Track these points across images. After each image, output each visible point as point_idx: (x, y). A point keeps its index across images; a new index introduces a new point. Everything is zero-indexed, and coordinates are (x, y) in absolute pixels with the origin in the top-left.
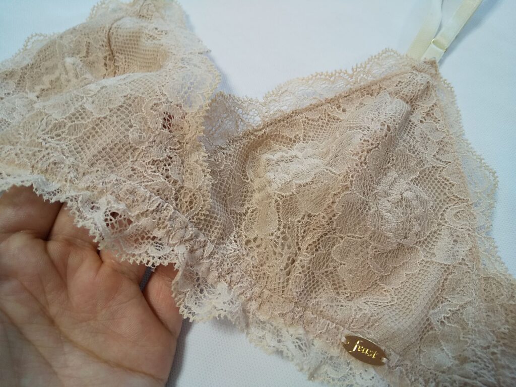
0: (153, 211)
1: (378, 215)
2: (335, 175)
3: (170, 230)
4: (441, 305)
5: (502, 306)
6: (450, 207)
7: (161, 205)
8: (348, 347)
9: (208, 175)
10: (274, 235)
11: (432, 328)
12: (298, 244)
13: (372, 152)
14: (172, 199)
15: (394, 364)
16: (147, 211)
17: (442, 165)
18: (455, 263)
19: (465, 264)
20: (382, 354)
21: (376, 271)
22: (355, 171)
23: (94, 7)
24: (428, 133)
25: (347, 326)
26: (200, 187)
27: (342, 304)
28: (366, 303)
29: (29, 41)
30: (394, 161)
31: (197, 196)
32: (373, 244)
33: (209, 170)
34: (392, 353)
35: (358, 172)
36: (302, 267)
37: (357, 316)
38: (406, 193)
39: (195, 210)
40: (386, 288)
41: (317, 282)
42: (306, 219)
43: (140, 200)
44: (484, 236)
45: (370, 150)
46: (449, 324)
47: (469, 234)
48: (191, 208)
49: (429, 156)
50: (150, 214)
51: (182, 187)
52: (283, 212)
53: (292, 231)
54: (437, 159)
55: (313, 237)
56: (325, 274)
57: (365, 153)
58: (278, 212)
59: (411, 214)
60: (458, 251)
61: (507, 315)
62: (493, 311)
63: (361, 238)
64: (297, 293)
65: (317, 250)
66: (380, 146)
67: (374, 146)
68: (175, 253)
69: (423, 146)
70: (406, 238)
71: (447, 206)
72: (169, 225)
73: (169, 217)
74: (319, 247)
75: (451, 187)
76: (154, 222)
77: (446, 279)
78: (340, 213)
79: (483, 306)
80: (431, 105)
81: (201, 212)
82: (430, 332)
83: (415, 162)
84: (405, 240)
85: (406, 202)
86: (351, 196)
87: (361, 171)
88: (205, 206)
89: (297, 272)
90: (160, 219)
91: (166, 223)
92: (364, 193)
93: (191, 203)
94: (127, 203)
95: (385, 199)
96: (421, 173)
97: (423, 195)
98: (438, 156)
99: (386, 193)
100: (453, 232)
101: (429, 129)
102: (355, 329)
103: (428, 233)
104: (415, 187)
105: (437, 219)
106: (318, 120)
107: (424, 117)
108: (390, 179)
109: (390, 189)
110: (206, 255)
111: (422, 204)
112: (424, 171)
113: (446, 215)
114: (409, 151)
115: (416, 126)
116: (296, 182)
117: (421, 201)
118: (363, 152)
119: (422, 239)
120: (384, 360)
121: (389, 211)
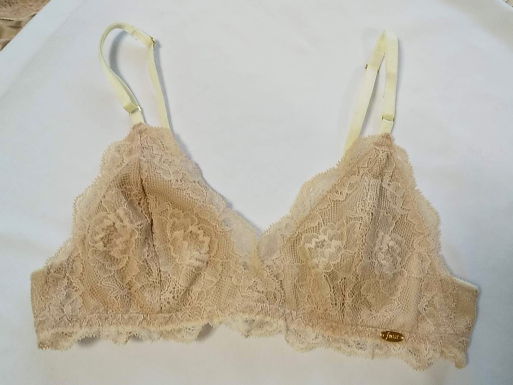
1: (379, 265)
3: (272, 315)
4: (422, 300)
6: (415, 239)
8: (384, 338)
10: (329, 295)
11: (421, 314)
12: (343, 294)
15: (408, 338)
17: (406, 212)
18: (424, 275)
19: (429, 274)
20: (401, 335)
21: (386, 293)
22: (362, 250)
23: (104, 155)
24: (395, 193)
25: (380, 327)
26: (275, 288)
27: (374, 316)
28: (386, 311)
29: (76, 206)
31: (276, 293)
32: (381, 280)
34: (406, 333)
35: (364, 249)
36: (349, 306)
37: (384, 321)
38: (390, 243)
39: (279, 300)
40: (394, 298)
41: (359, 309)
46: (428, 309)
47: (428, 255)
49: (398, 209)
51: (268, 292)
52: (330, 281)
53: (338, 289)
54: (403, 209)
55: (350, 288)
56: (361, 303)
57: (364, 237)
58: (328, 281)
59: (395, 255)
60: (424, 267)
62: (447, 297)
64: (350, 320)
65: (354, 294)
66: (370, 228)
67: (367, 230)
68: (279, 325)
69: (394, 204)
70: (396, 268)
71: (413, 239)
75: (414, 226)
77: (422, 286)
78: (361, 274)
79: (442, 295)
82: (421, 316)
83: (391, 218)
84: (396, 270)
85: (391, 249)
89: (347, 309)
91: (269, 313)
92: (369, 258)
93: (275, 297)
95: (380, 253)
96: (396, 224)
97: (399, 238)
98: (403, 207)
99: (381, 249)
100: (420, 255)
101: (395, 189)
102: (385, 327)
103: (406, 259)
104: (394, 235)
105: (409, 249)
106: (328, 207)
107: (390, 181)
108: (380, 238)
109: (381, 245)
110: (294, 318)
111: (400, 245)
112: (397, 221)
113: (414, 245)
114: (387, 213)
115: (387, 190)
116: (332, 263)
117: (399, 243)
118: (363, 237)
119: (404, 264)
120: (402, 338)
121: (384, 259)
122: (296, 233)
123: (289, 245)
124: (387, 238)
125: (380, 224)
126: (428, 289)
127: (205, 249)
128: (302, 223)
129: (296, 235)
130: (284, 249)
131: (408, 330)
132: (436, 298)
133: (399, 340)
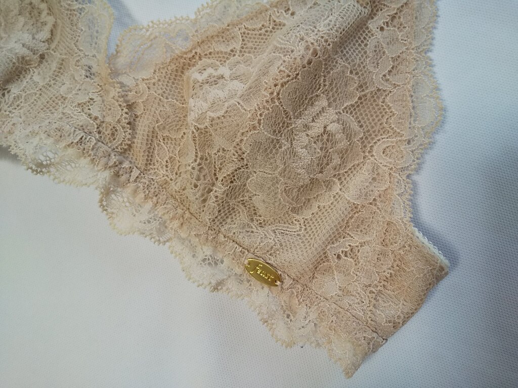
0: (77, 142)
1: (290, 152)
2: (245, 110)
3: (94, 159)
4: (342, 240)
5: (393, 252)
6: (382, 139)
7: (83, 138)
8: (249, 269)
9: (124, 109)
10: (191, 166)
11: (328, 261)
12: (215, 174)
13: (287, 86)
14: (95, 133)
15: (286, 287)
16: (72, 143)
17: (389, 88)
18: (366, 203)
19: (376, 205)
20: (278, 278)
21: (287, 204)
22: (264, 109)
24: (384, 45)
25: (252, 250)
26: (118, 120)
27: (253, 230)
28: (274, 231)
30: (327, 87)
31: (118, 128)
32: (283, 180)
33: (125, 104)
34: (287, 277)
35: (268, 110)
36: (217, 197)
37: (262, 244)
38: (332, 125)
39: (118, 141)
40: (297, 217)
41: (233, 209)
42: (221, 153)
43: (66, 135)
44: (403, 178)
45: (285, 83)
46: (346, 258)
47: (390, 174)
48: (114, 139)
49: (376, 76)
50: (75, 146)
51: (103, 122)
52: (199, 144)
53: (209, 163)
54: (387, 80)
55: (228, 170)
56: (241, 202)
57: (279, 87)
58: (195, 143)
59: (331, 149)
60: (372, 191)
61: (395, 261)
62: (385, 255)
63: (271, 174)
64: (210, 219)
65: (232, 182)
66: (299, 77)
67: (291, 78)
69: (373, 63)
70: (321, 172)
71: (379, 137)
72: (92, 154)
73: (92, 147)
74: (234, 180)
75: (391, 116)
76: (79, 152)
77: (351, 218)
78: (248, 152)
79: (378, 248)
80: (399, 5)
81: (124, 142)
82: (326, 264)
83: (356, 85)
84: (320, 174)
85: (329, 136)
86: (259, 135)
87: (272, 108)
88: (126, 136)
89: (211, 202)
90: (84, 149)
91: (90, 152)
92: (275, 131)
93: (113, 134)
94: (56, 138)
95: (304, 134)
96: (360, 98)
97: (355, 126)
98: (388, 77)
99: (307, 127)
100: (375, 169)
101: (388, 40)
102: (258, 254)
103: (350, 165)
104: (347, 117)
105: (364, 152)
106: (261, 29)
107: (387, 23)
108: (317, 109)
109: (313, 121)
110: (132, 179)
111: (349, 137)
112: (365, 95)
113: (375, 148)
114: (351, 72)
115: (372, 35)
116: (210, 114)
117: (348, 134)
118: (275, 85)
119: (341, 172)
120: (278, 283)
121: (306, 147)
122: (191, 51)
123: (174, 66)
124: (331, 114)
125: (327, 83)
126: (362, 227)
127: (44, 34)
128: (209, 39)
129: (190, 55)
130: (161, 70)
131: (293, 276)
132: (366, 248)
133: (272, 283)
